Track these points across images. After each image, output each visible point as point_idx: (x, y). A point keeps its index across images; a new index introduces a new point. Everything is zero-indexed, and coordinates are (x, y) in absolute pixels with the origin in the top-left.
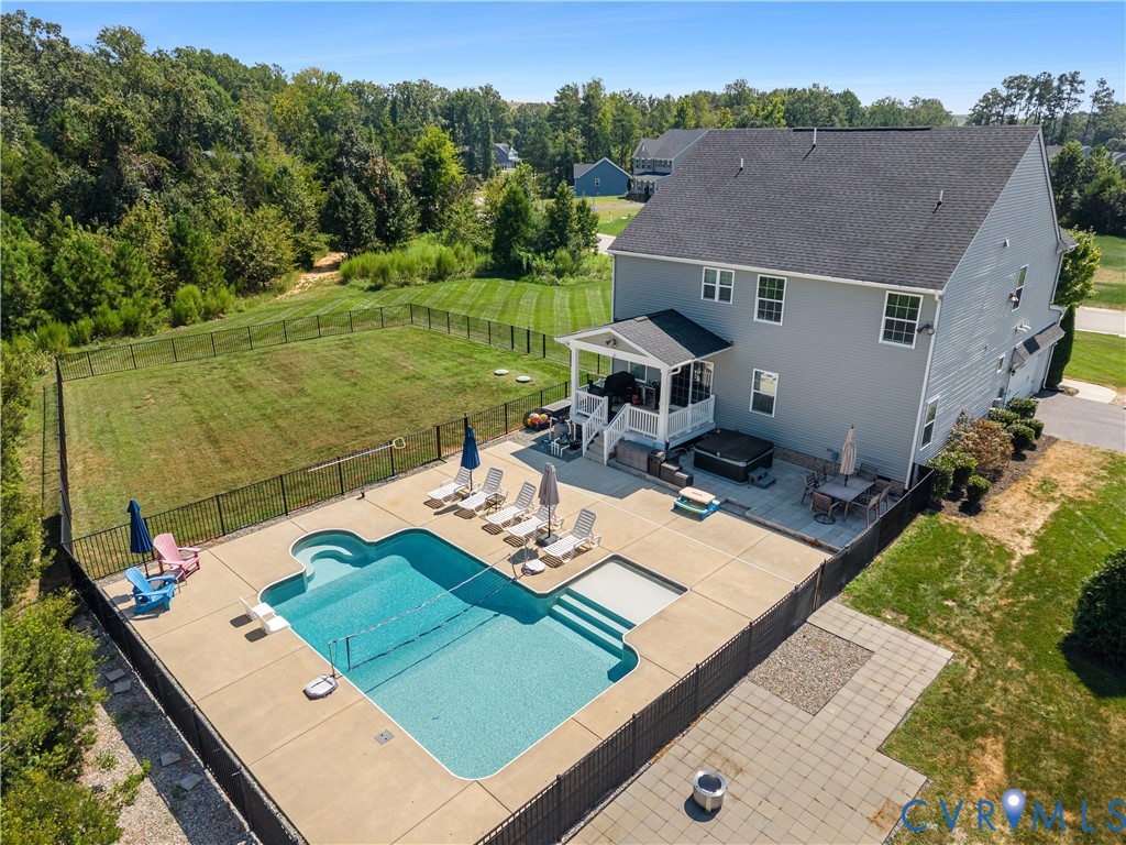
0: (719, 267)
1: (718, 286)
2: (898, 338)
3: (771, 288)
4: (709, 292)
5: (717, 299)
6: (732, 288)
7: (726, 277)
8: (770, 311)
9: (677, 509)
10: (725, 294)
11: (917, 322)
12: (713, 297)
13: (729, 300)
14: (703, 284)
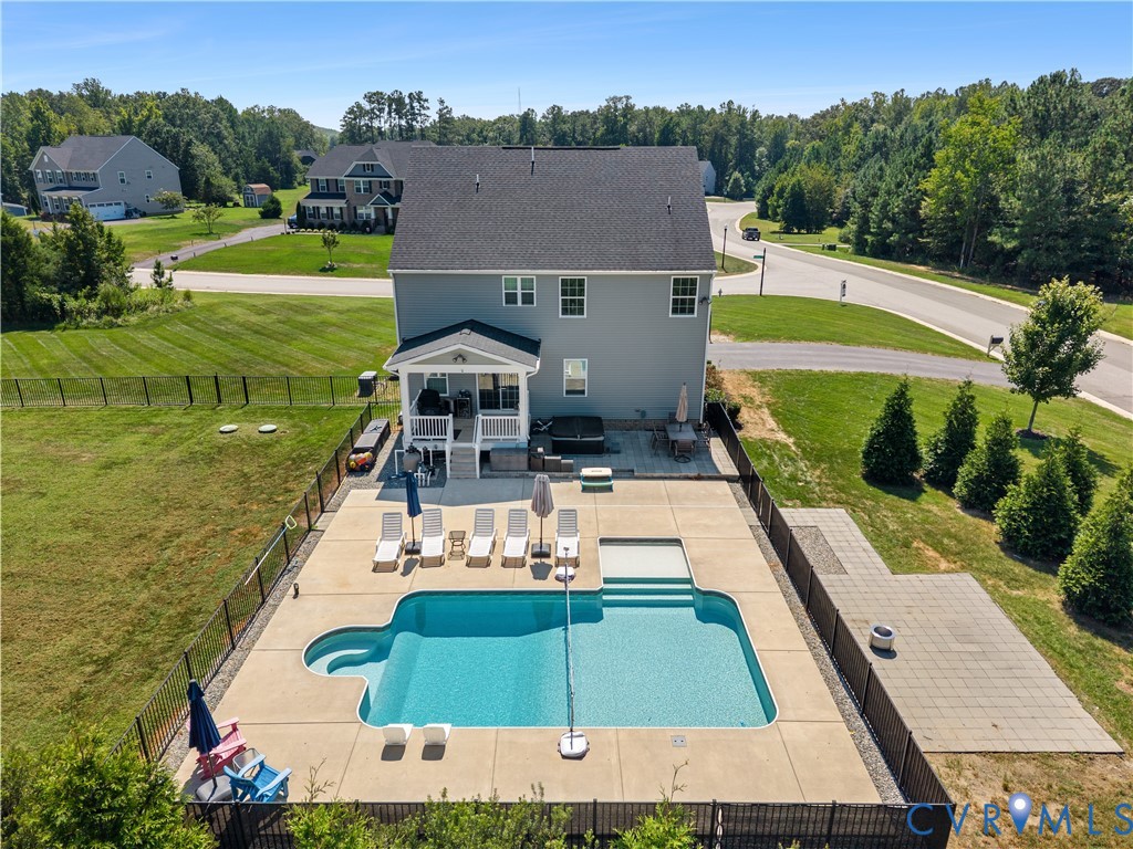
0: (519, 274)
1: (519, 292)
2: (683, 311)
3: (573, 288)
4: (511, 299)
5: (520, 303)
6: (534, 292)
7: (527, 283)
8: (573, 307)
9: (585, 489)
10: (528, 299)
11: (697, 297)
12: (516, 303)
13: (533, 303)
14: (504, 291)
